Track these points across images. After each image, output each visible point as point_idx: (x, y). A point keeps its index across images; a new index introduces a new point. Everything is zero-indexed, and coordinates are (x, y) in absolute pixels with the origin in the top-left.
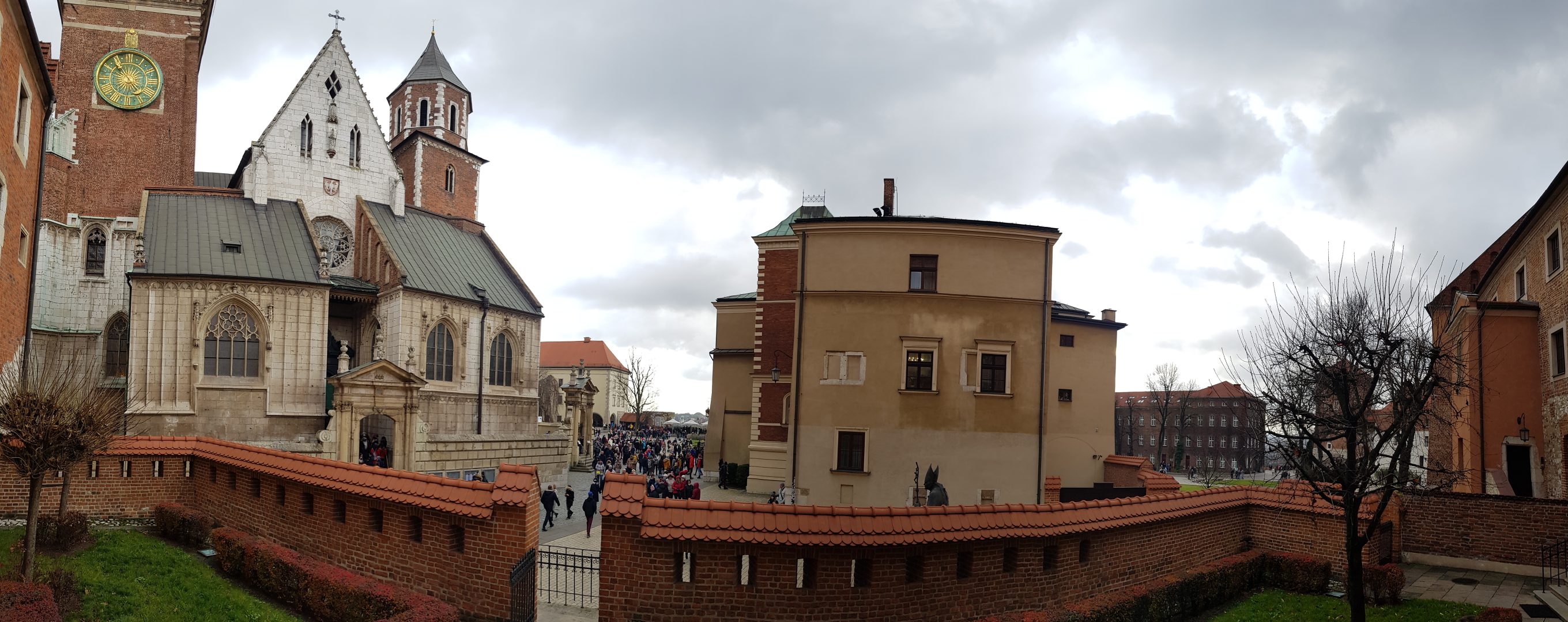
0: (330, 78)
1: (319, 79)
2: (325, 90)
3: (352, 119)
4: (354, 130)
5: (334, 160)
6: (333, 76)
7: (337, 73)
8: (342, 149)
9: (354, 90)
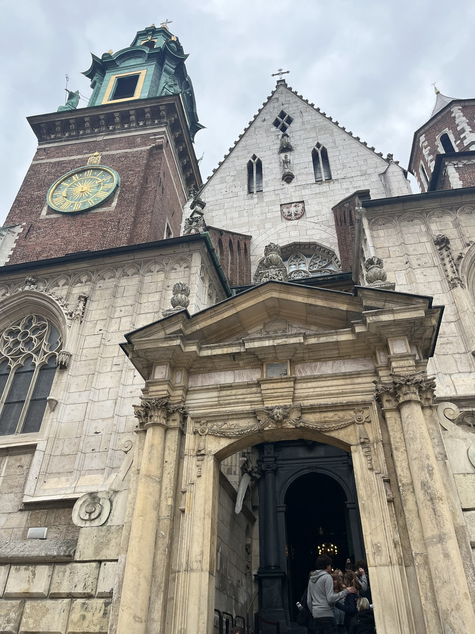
0: (278, 118)
1: (265, 123)
2: (274, 129)
3: (311, 140)
4: (317, 149)
5: (293, 184)
6: (283, 114)
7: (285, 111)
8: (303, 171)
9: (309, 116)
